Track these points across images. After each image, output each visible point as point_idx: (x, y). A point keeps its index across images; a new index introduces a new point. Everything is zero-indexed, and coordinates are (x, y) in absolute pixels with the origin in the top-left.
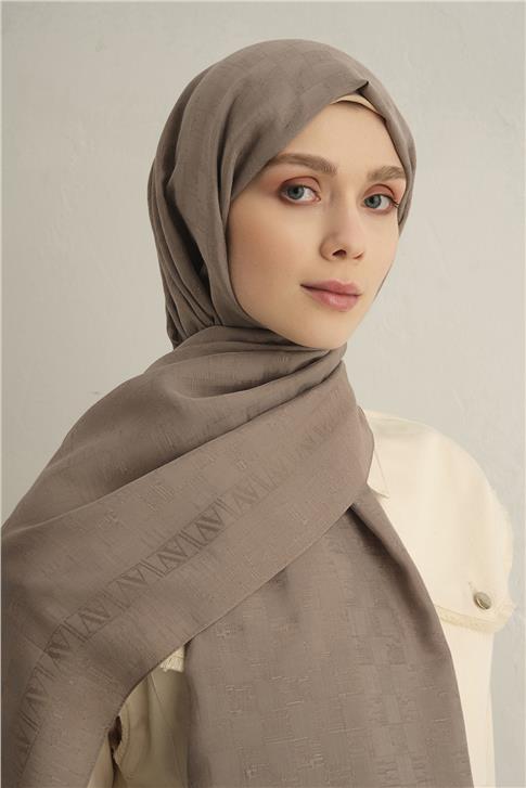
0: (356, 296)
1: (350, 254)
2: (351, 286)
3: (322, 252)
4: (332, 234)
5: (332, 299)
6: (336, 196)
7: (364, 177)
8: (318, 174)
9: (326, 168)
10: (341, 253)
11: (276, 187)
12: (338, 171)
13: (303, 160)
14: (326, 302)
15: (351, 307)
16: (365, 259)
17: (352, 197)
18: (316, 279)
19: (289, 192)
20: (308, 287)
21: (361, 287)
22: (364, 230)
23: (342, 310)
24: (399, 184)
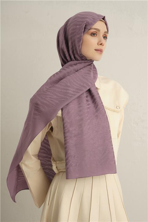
3: (98, 44)
4: (100, 41)
5: (99, 52)
6: (99, 35)
7: (104, 33)
8: (97, 31)
9: (99, 30)
10: (101, 44)
11: (90, 33)
12: (101, 31)
13: (95, 29)
15: (102, 53)
16: (104, 46)
19: (93, 34)
20: (95, 50)
22: (103, 41)
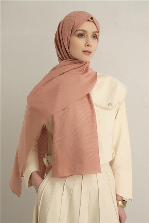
0: (91, 53)
1: (90, 46)
2: (90, 51)
3: (85, 45)
4: (87, 42)
5: (87, 53)
6: (87, 36)
7: (92, 33)
8: (84, 33)
9: (86, 32)
10: (88, 45)
11: (77, 35)
12: (88, 32)
13: (82, 30)
14: (86, 53)
15: (90, 54)
16: (92, 47)
17: (90, 36)
18: (84, 50)
19: (80, 36)
20: (82, 51)
21: (92, 51)
22: (92, 42)
23: (89, 55)
24: (97, 34)
